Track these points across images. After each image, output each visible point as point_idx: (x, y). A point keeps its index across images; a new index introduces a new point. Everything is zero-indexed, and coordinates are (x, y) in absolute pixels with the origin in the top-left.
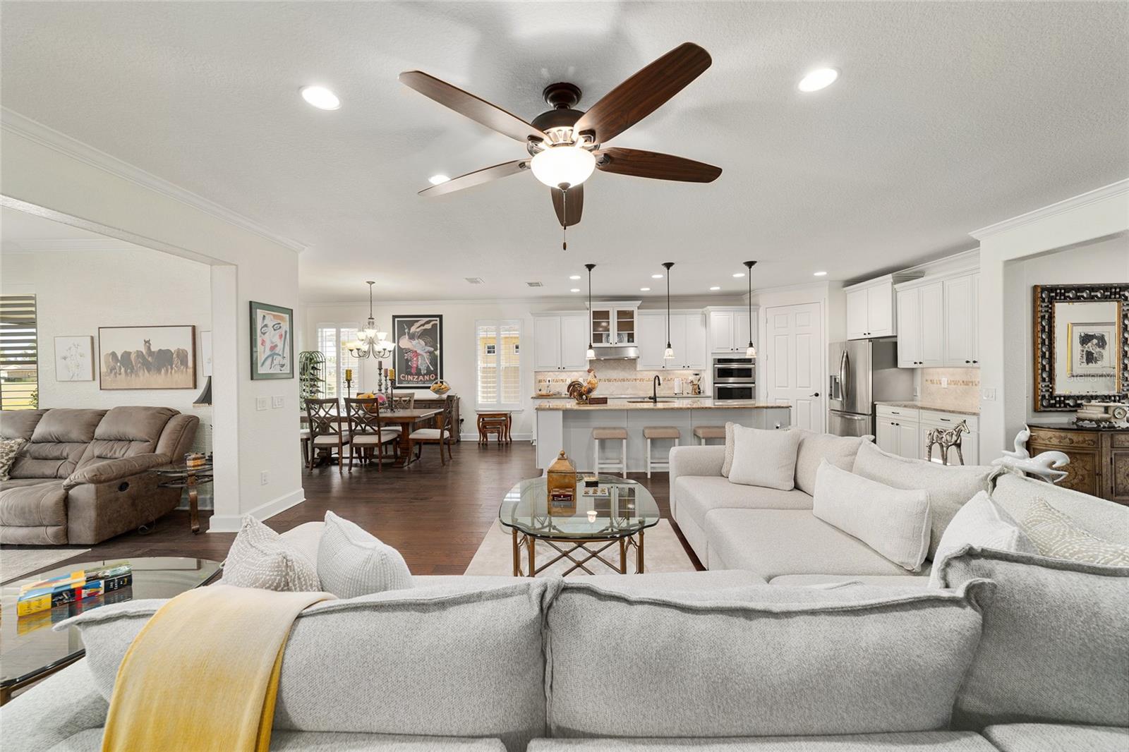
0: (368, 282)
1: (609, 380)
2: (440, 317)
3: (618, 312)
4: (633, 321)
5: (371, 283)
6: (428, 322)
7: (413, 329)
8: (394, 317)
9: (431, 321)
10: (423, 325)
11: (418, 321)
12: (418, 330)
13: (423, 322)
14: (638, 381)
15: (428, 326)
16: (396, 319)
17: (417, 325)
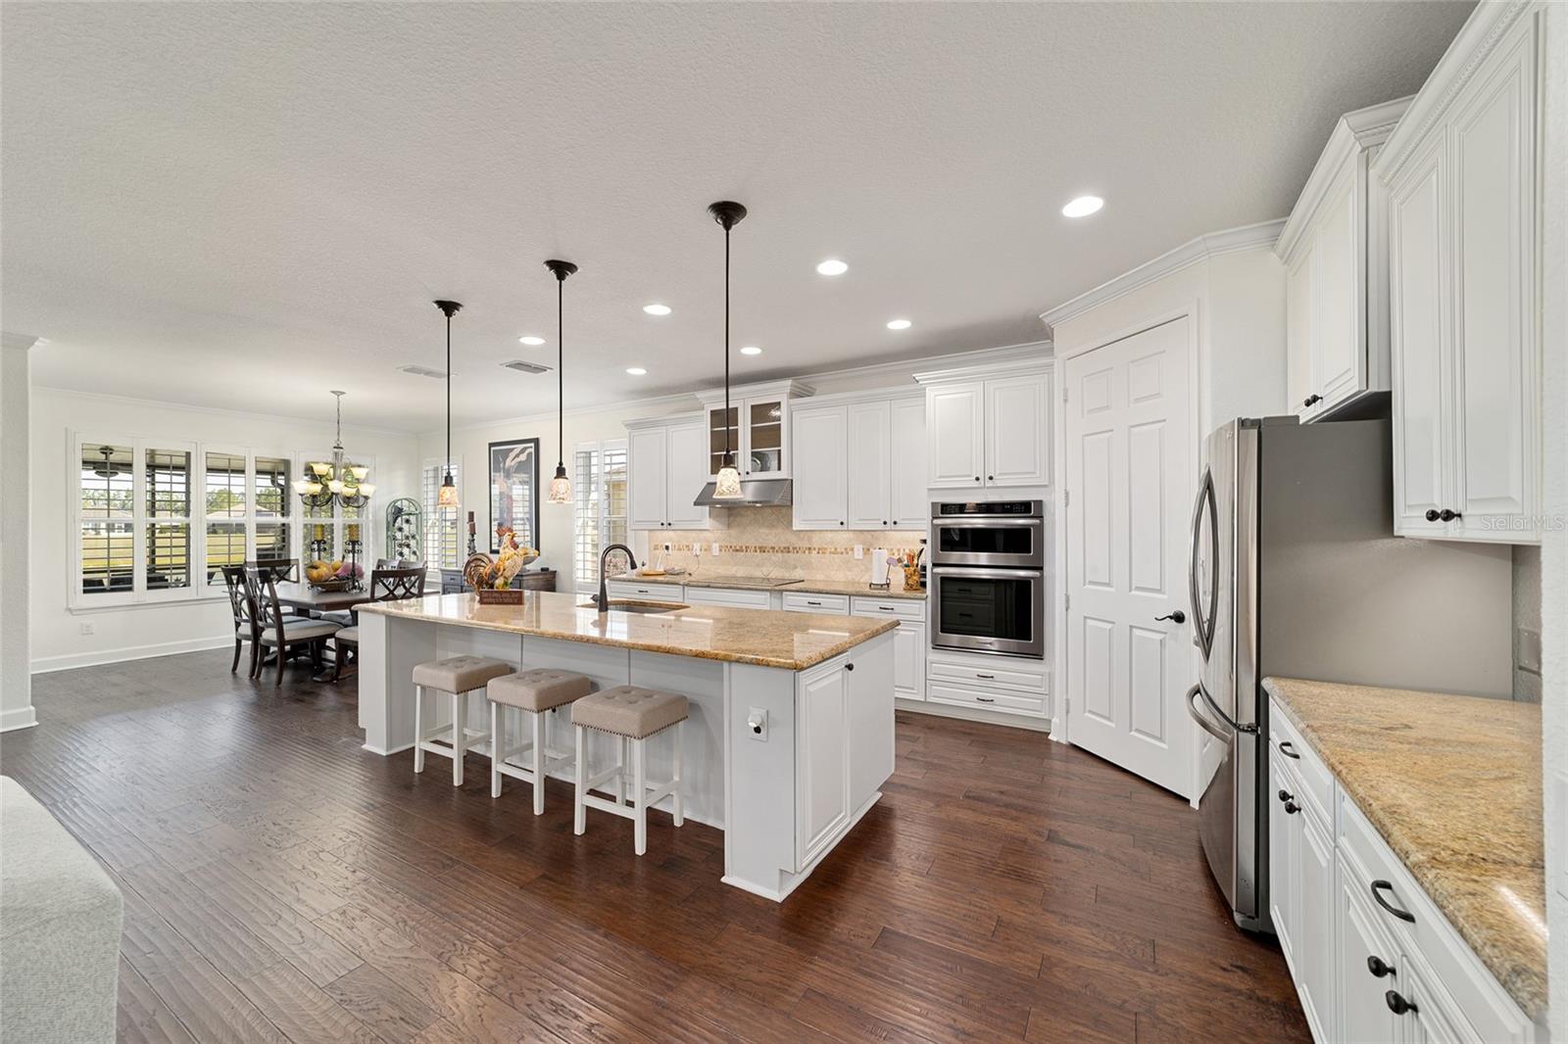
0: (333, 392)
1: (763, 550)
2: (536, 441)
3: (752, 407)
4: (780, 425)
5: (339, 393)
6: (523, 451)
7: (508, 462)
8: (491, 445)
9: (526, 448)
10: (517, 456)
11: (513, 449)
12: (513, 463)
13: (516, 452)
14: (814, 552)
15: (523, 457)
16: (492, 449)
17: (512, 455)
